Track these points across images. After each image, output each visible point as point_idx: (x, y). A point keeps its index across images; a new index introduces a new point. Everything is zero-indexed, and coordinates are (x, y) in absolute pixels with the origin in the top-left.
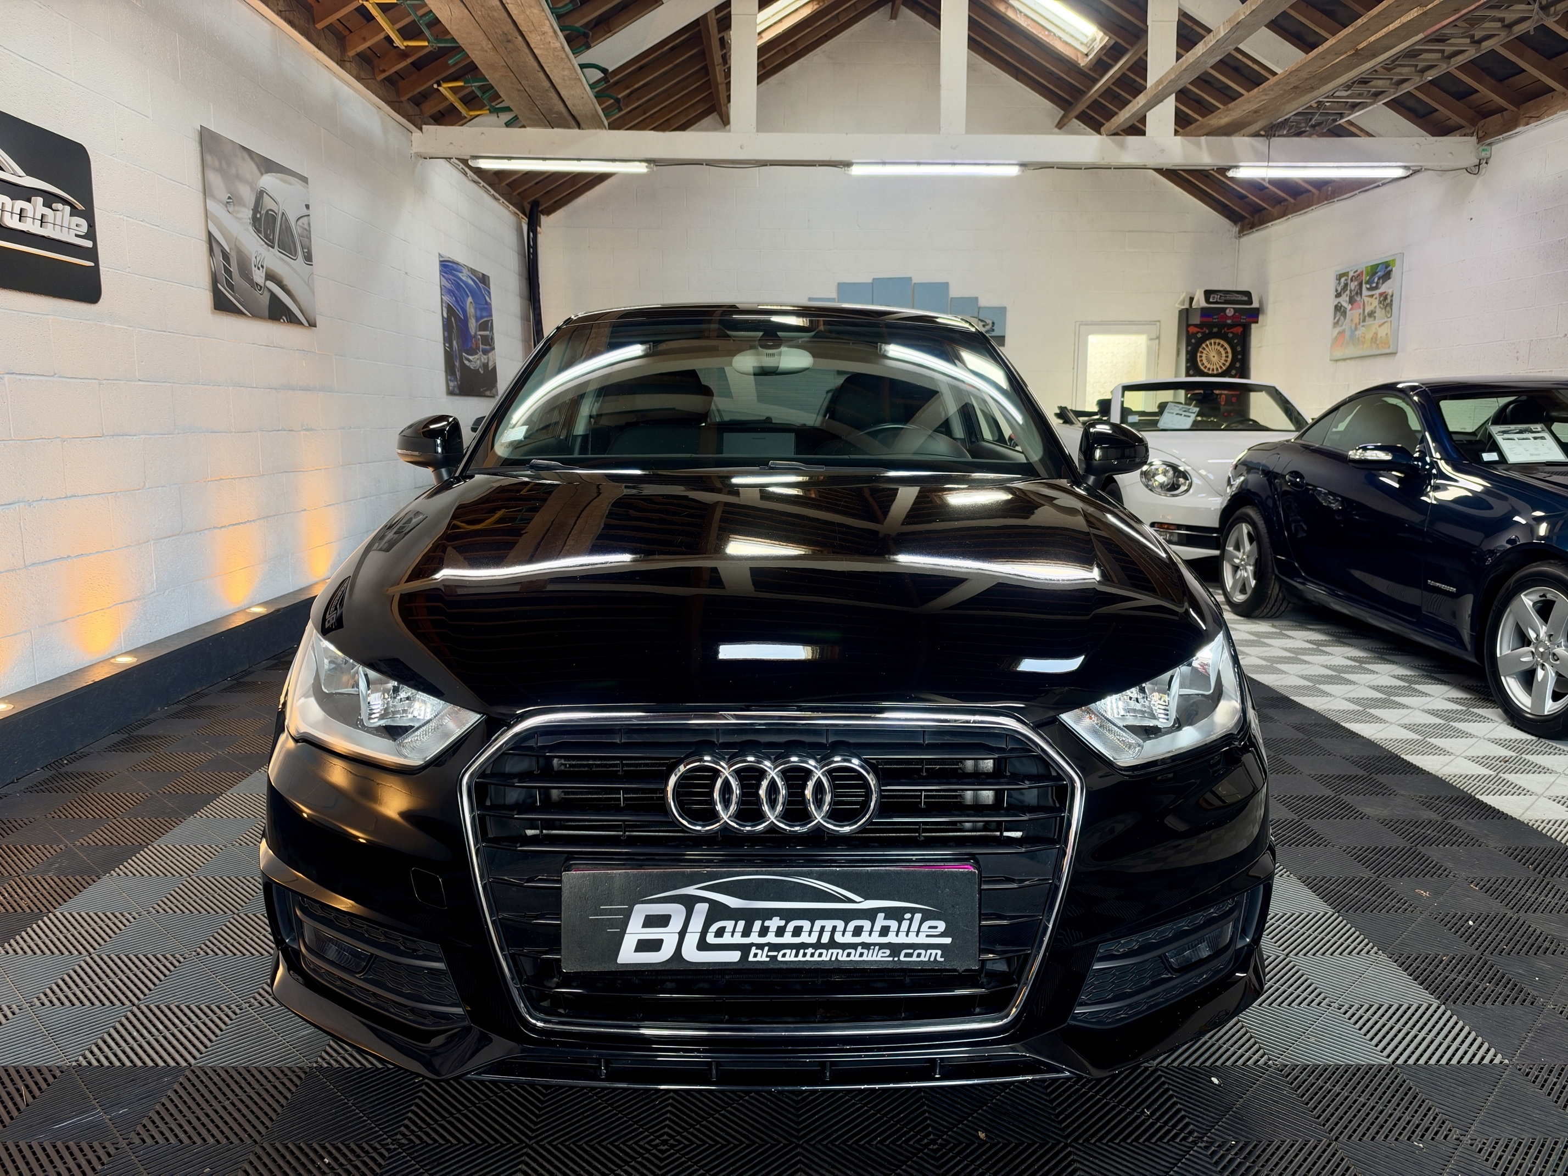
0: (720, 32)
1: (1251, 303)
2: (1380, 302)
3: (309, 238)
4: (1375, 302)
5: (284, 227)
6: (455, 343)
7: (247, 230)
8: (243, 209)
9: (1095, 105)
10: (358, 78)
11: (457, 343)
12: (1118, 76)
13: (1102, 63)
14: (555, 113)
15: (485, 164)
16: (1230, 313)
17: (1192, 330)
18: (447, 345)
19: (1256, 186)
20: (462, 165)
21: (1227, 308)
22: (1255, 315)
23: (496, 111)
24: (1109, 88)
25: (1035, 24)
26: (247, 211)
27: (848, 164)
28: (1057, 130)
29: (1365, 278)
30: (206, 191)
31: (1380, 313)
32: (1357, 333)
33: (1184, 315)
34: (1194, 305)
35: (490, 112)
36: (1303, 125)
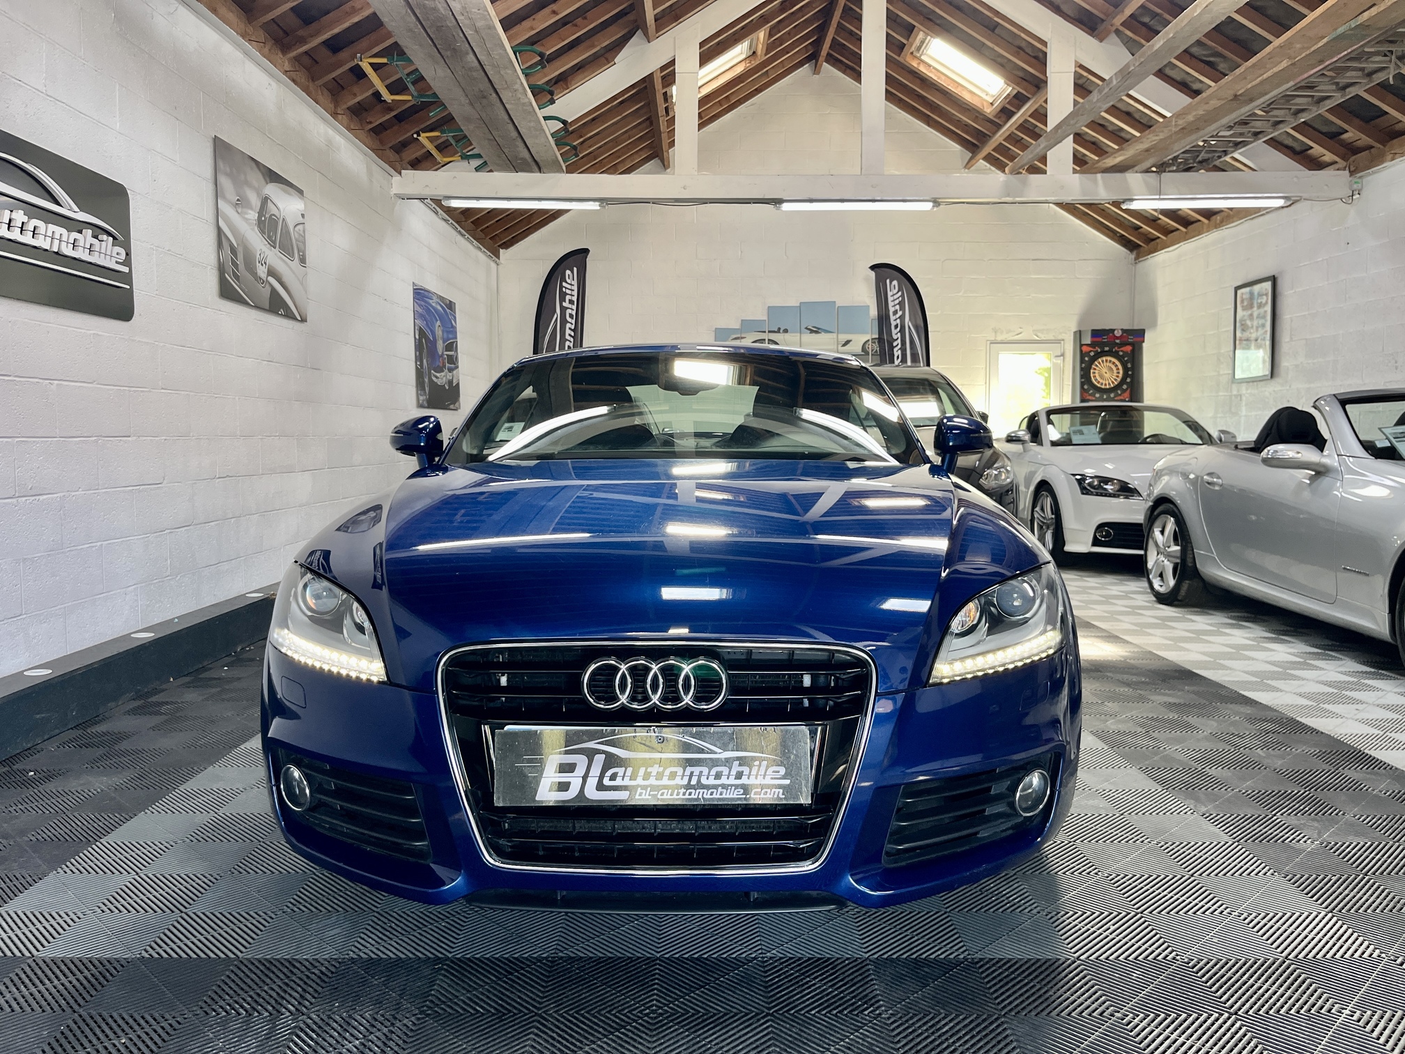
10: (349, 129)
11: (427, 361)
12: (1021, 122)
13: (1006, 111)
14: (521, 159)
15: (455, 204)
17: (1085, 348)
18: (418, 363)
19: (1149, 217)
20: (434, 205)
22: (1143, 334)
23: (465, 157)
24: (1013, 132)
25: (944, 77)
27: (778, 202)
28: (965, 170)
33: (1078, 335)
35: (462, 158)
36: (1191, 161)
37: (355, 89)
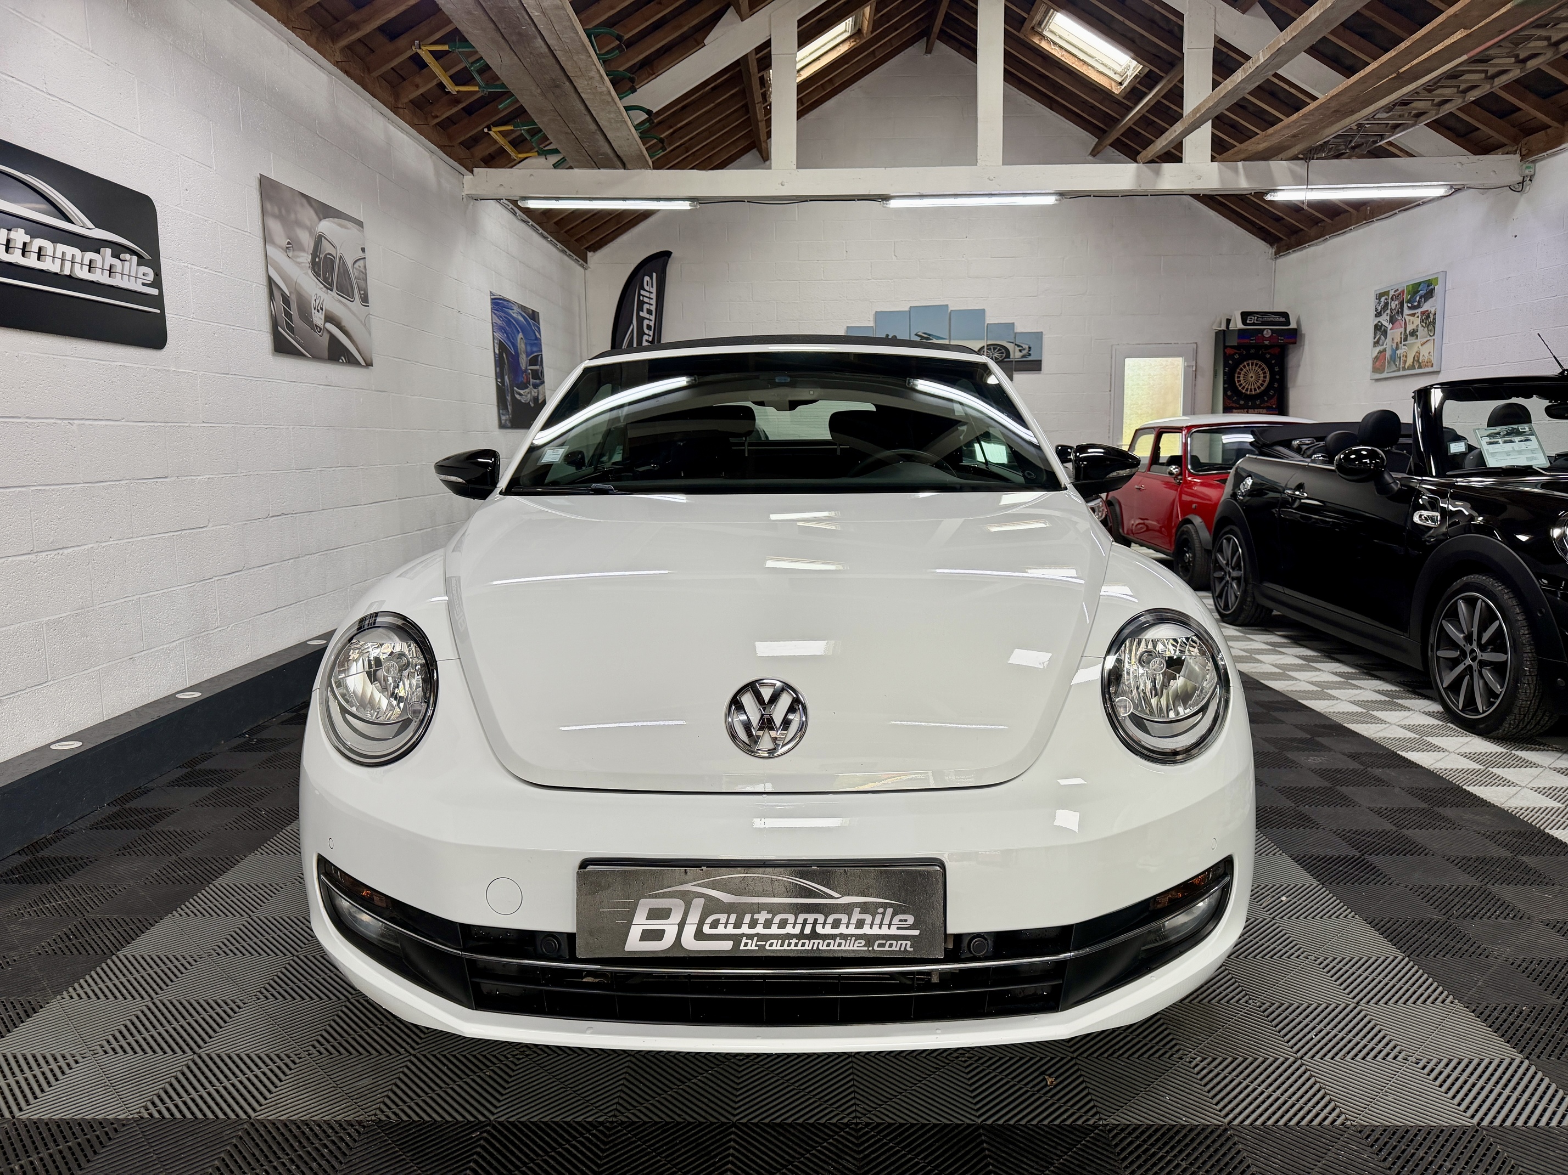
0: (759, 72)
1: (1288, 323)
2: (1422, 321)
3: (366, 280)
4: (1417, 321)
5: (342, 270)
6: (506, 377)
7: (306, 274)
8: (302, 254)
9: (1130, 132)
10: (412, 125)
11: (509, 378)
12: (1152, 103)
13: (1135, 92)
14: (601, 155)
15: (532, 204)
16: (1267, 334)
17: (1229, 351)
18: (499, 380)
19: (1295, 209)
20: (511, 206)
21: (1264, 329)
22: (1294, 336)
23: (544, 153)
24: (1144, 115)
25: (1069, 55)
26: (305, 255)
27: (885, 198)
28: (1091, 158)
29: (1406, 297)
30: (267, 238)
31: (1422, 332)
32: (1398, 352)
33: (1221, 337)
34: (1232, 327)
35: (539, 154)
36: (1343, 147)
37: (418, 80)
